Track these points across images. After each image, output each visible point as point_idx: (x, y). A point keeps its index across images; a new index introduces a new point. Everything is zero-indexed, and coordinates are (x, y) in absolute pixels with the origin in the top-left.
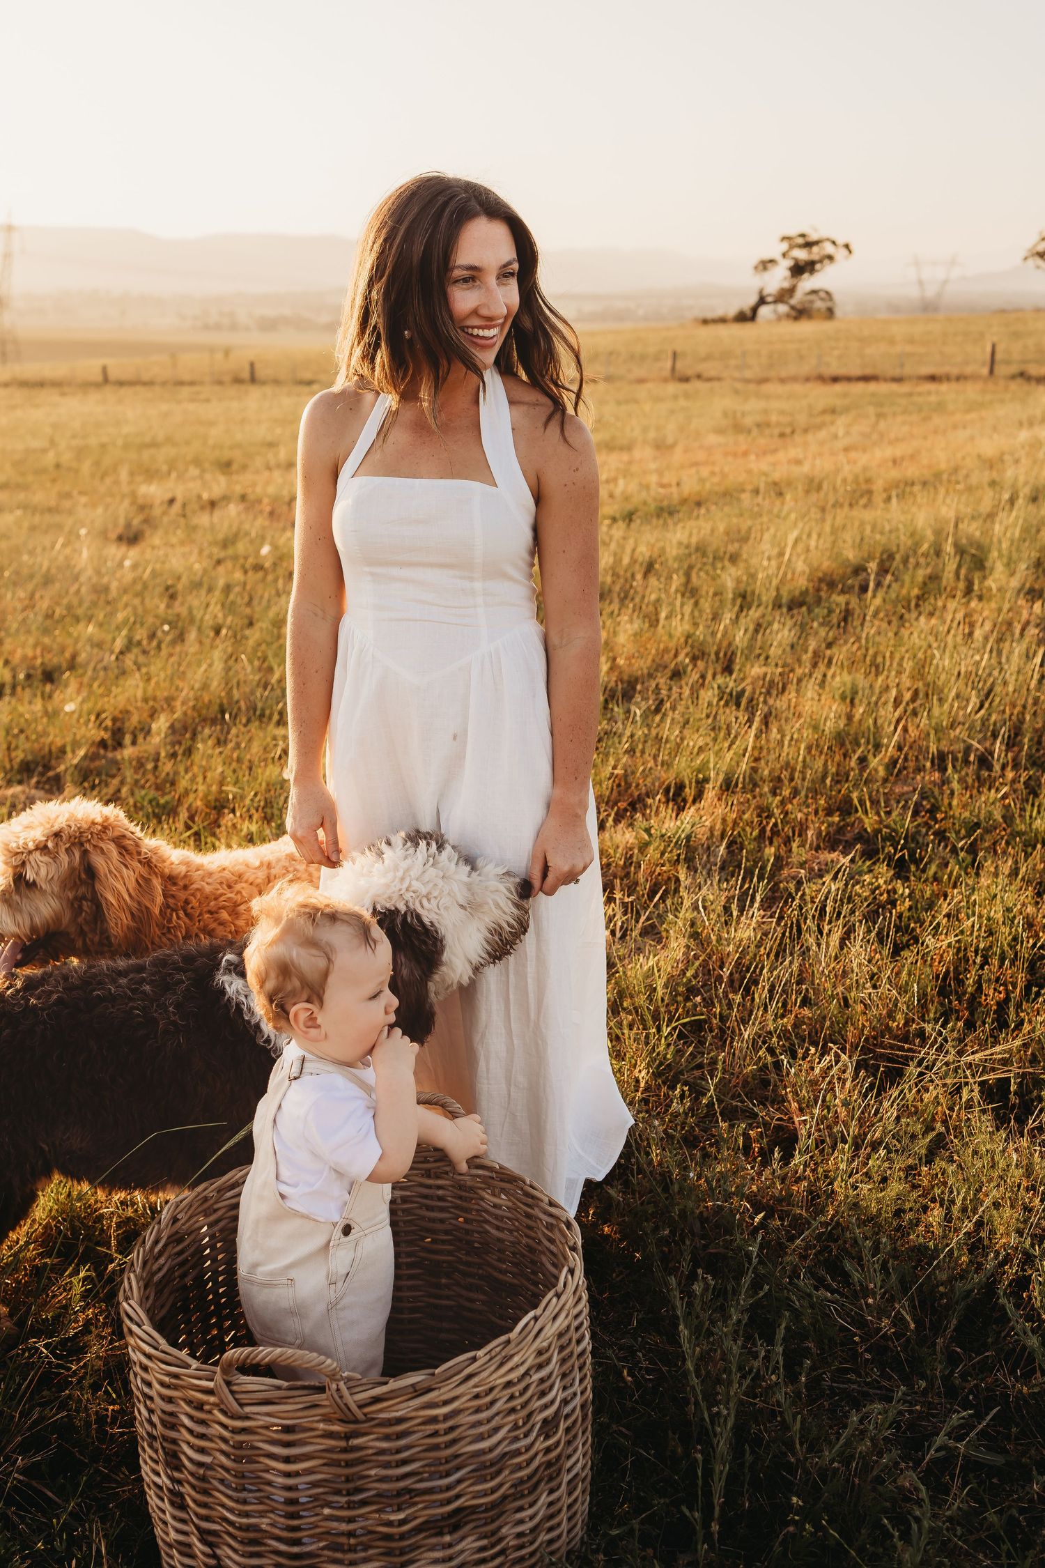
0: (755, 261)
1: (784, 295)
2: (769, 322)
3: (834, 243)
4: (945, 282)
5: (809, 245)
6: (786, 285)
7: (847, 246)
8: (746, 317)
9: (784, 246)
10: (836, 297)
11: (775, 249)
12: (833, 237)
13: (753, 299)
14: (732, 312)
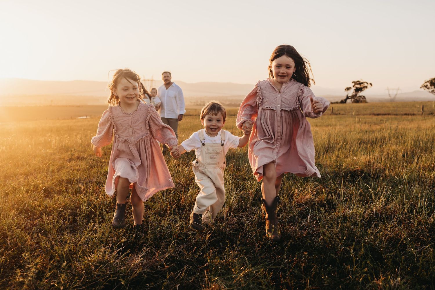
0: (345, 88)
1: (353, 97)
2: (349, 103)
3: (367, 83)
4: (396, 95)
5: (360, 84)
6: (354, 94)
7: (371, 84)
8: (344, 102)
9: (354, 84)
10: (366, 97)
11: (351, 85)
12: (367, 82)
13: (345, 98)
14: (339, 101)
